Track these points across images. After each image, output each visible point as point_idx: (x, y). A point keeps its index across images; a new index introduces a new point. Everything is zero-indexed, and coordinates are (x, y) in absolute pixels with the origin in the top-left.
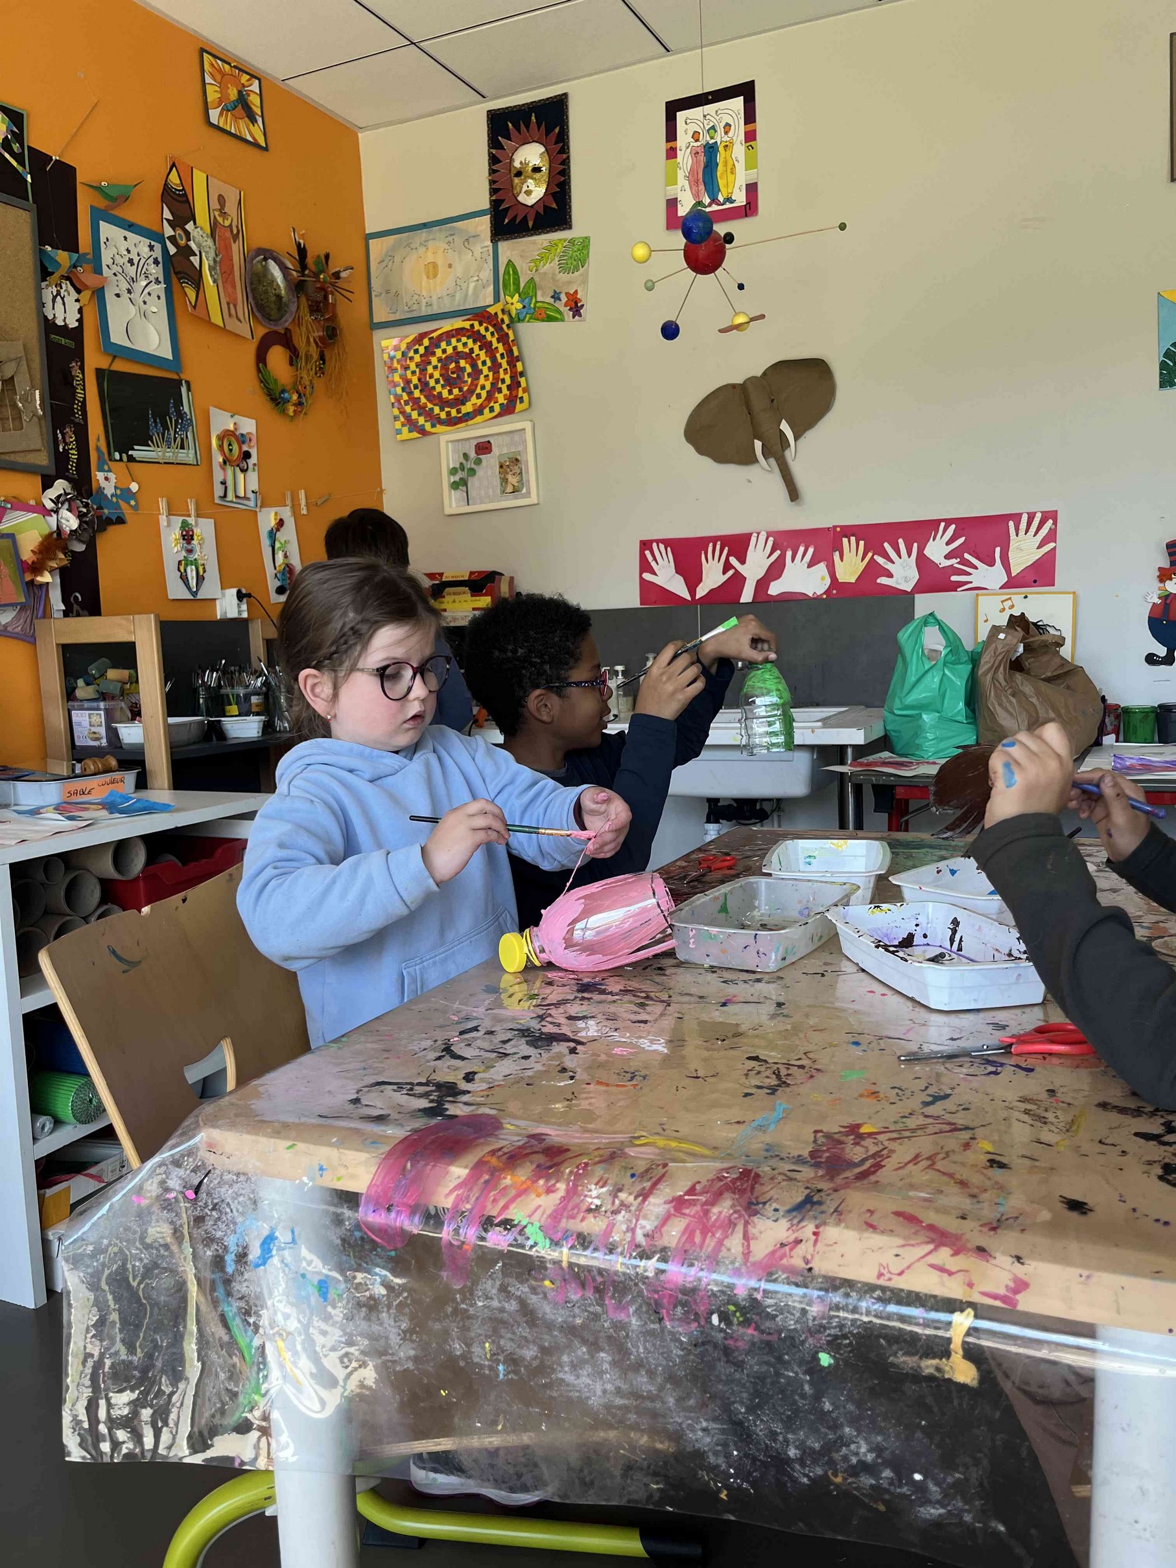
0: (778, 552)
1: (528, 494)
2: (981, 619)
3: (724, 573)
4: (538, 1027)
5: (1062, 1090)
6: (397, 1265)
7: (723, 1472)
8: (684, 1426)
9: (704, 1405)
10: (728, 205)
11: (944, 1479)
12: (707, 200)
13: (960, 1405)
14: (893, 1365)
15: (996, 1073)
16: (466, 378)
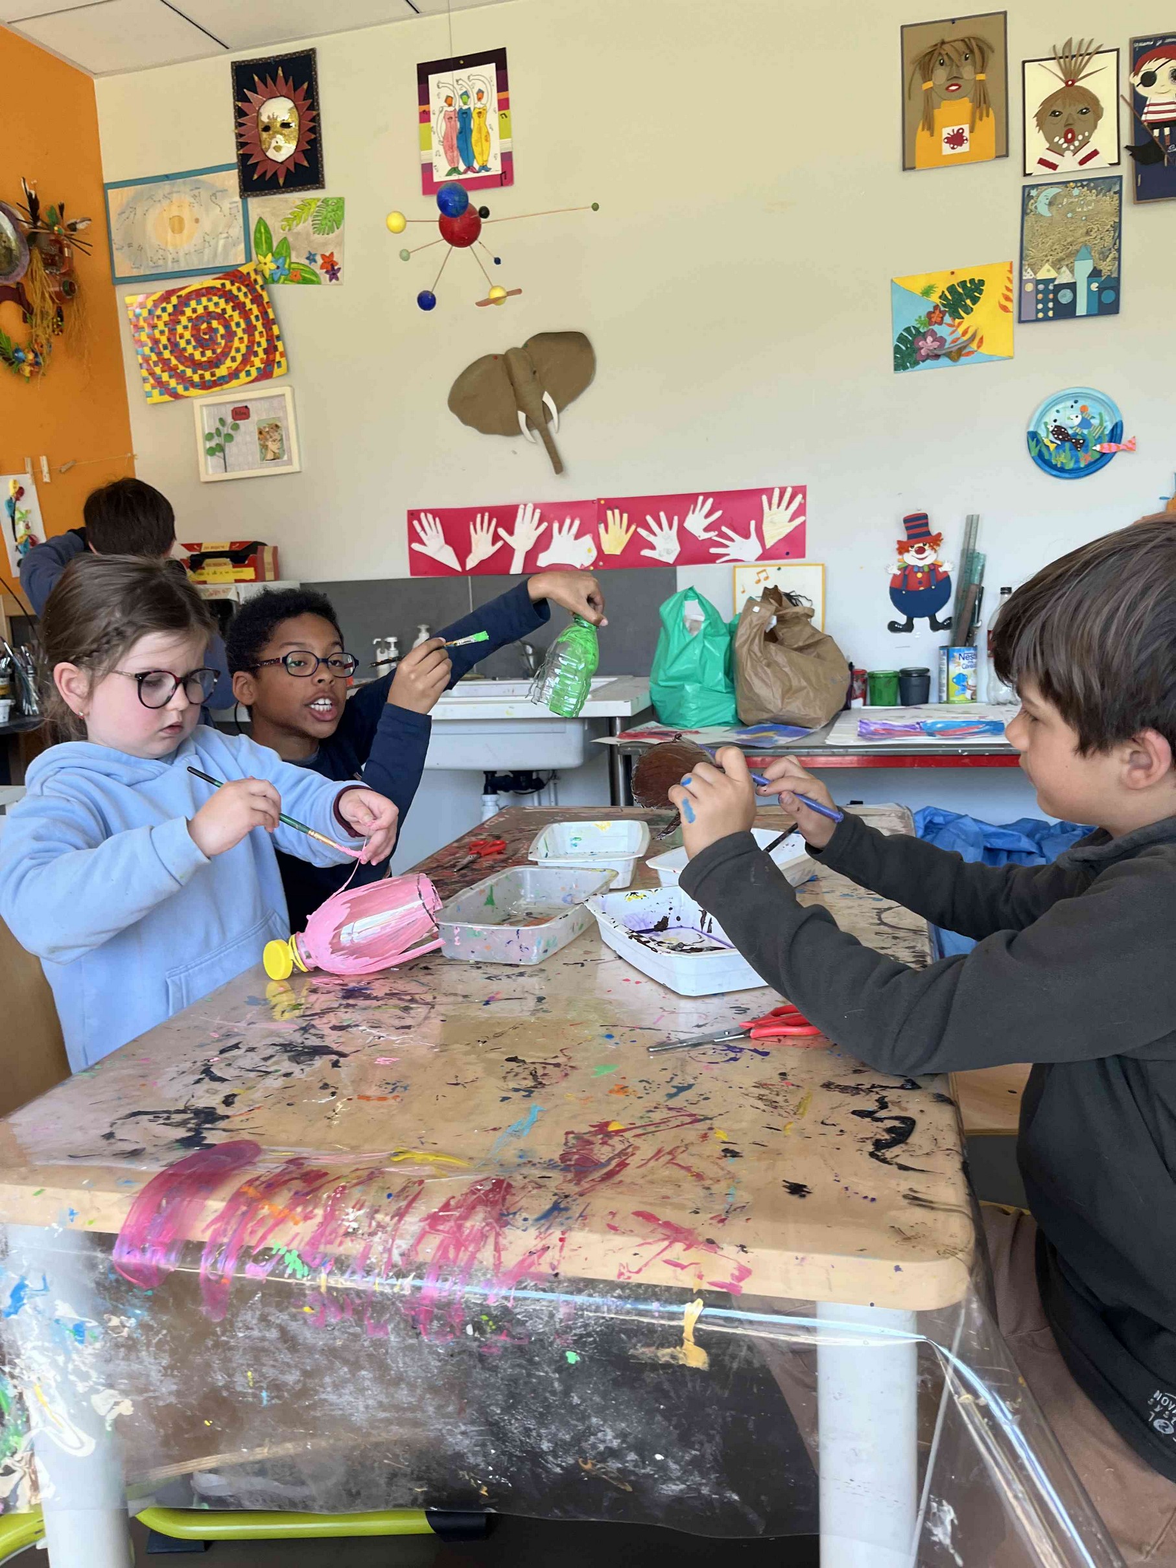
0: (545, 525)
1: (290, 462)
2: (739, 589)
3: (494, 543)
4: (300, 1041)
5: (793, 1072)
6: (156, 1304)
7: (482, 1470)
8: (444, 1431)
9: (461, 1410)
10: (483, 173)
11: (683, 1457)
12: (462, 167)
13: (694, 1387)
14: (633, 1356)
15: (735, 1059)
16: (219, 340)
